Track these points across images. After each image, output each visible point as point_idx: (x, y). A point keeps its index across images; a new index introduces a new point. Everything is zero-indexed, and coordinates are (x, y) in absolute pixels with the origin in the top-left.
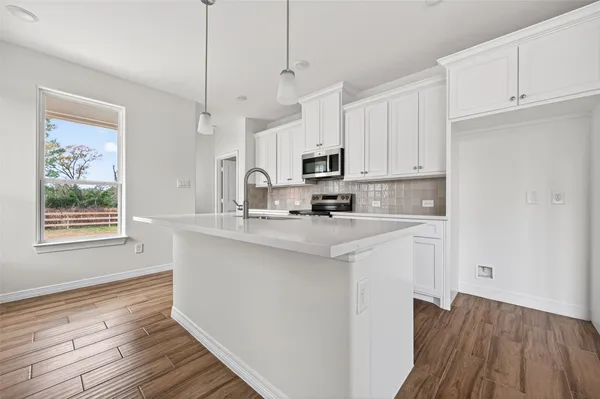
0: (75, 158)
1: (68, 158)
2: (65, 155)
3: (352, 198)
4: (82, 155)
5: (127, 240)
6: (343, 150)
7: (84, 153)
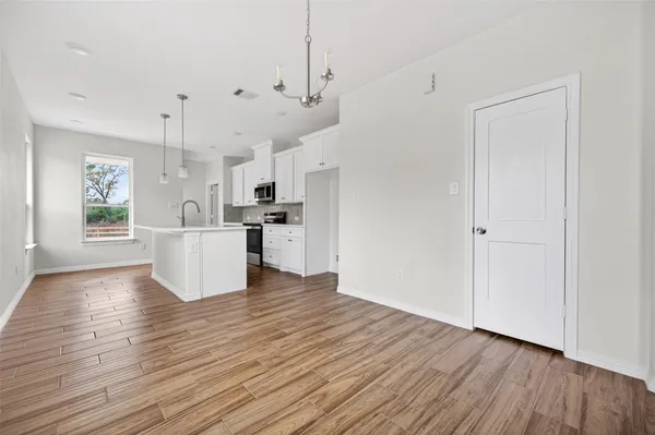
0: (105, 174)
1: (98, 173)
2: (94, 170)
3: (285, 214)
4: (112, 171)
5: (135, 240)
6: (274, 183)
7: (114, 168)
